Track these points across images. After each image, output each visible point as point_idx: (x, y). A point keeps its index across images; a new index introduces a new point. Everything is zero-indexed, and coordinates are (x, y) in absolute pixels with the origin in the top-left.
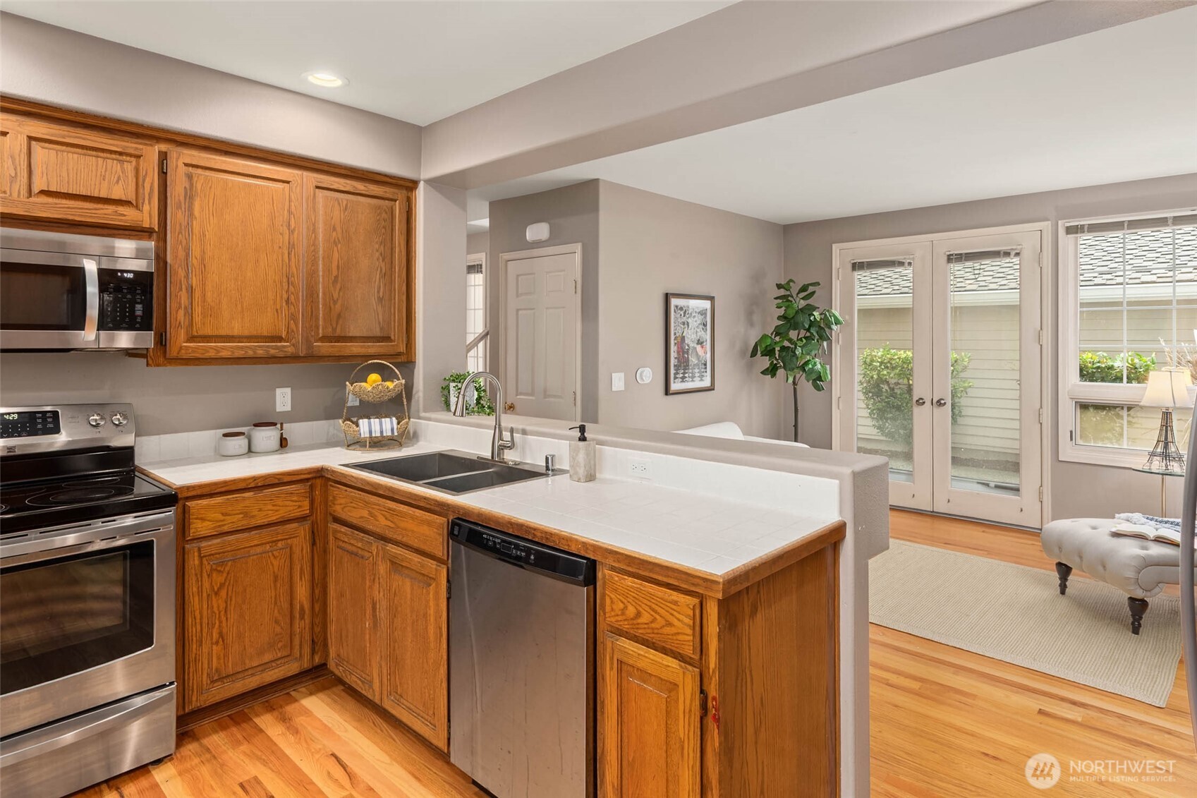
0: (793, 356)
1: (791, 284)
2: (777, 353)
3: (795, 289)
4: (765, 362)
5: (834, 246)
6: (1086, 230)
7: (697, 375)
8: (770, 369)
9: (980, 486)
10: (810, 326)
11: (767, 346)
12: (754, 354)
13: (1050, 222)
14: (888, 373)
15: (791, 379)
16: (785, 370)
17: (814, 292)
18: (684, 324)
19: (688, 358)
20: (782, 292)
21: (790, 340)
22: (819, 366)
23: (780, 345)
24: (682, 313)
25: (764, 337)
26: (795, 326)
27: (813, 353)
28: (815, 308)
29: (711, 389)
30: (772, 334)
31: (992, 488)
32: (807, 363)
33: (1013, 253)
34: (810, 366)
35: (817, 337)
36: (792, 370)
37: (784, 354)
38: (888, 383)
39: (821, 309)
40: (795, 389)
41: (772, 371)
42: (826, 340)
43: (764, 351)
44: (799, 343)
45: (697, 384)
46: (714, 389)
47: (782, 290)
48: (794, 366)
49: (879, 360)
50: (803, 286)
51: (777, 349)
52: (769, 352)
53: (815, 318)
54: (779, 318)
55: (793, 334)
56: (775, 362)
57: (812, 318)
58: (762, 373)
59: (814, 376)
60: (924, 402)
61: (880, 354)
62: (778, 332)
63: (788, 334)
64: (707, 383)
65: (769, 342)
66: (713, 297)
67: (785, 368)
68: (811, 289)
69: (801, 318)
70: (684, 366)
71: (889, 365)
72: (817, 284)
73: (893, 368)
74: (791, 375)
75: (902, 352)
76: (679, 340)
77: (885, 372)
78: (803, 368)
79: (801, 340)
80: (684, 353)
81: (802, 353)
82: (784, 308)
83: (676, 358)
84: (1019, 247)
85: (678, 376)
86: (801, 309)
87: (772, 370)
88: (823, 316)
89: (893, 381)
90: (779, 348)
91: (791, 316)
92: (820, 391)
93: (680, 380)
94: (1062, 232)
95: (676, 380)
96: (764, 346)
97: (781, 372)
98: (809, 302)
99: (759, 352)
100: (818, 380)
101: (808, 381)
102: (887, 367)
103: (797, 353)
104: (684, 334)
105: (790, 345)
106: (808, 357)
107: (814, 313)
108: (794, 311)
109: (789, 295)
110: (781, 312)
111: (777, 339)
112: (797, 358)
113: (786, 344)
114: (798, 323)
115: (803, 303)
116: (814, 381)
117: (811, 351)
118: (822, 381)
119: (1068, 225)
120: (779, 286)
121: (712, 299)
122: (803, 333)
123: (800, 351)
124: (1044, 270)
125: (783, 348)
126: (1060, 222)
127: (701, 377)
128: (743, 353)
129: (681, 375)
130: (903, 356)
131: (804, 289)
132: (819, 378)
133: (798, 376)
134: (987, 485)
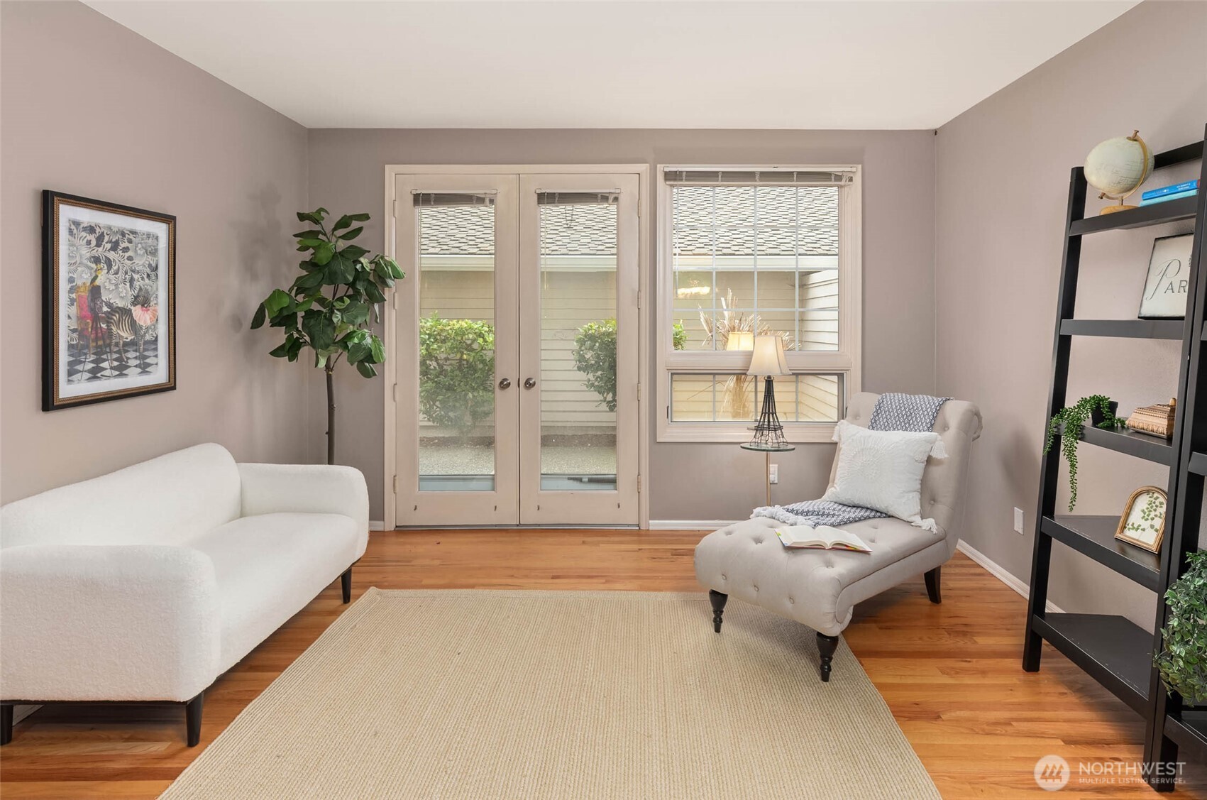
0: (329, 325)
1: (323, 214)
2: (300, 321)
3: (328, 223)
4: (280, 337)
5: (387, 167)
6: (684, 178)
7: (133, 362)
8: (287, 347)
9: (571, 481)
10: (355, 280)
11: (282, 309)
12: (257, 322)
13: (648, 165)
14: (439, 346)
15: (323, 363)
16: (314, 347)
17: (360, 230)
18: (97, 260)
19: (109, 330)
20: (307, 226)
21: (322, 301)
22: (369, 341)
23: (306, 307)
24: (92, 238)
25: (277, 294)
26: (332, 279)
27: (360, 320)
28: (363, 252)
29: (169, 387)
30: (291, 290)
31: (584, 482)
32: (350, 336)
33: (611, 198)
34: (356, 340)
35: (364, 296)
36: (326, 346)
37: (312, 322)
38: (437, 360)
39: (372, 256)
40: (329, 378)
41: (290, 350)
42: (378, 302)
43: (277, 317)
44: (338, 305)
45: (134, 380)
46: (174, 388)
47: (307, 222)
48: (328, 341)
49: (428, 332)
50: (343, 218)
51: (301, 314)
52: (284, 319)
53: (363, 266)
54: (303, 265)
55: (326, 291)
56: (296, 335)
57: (358, 267)
58: (274, 353)
59: (361, 356)
60: (509, 383)
61: (428, 324)
62: (300, 287)
63: (319, 291)
64: (159, 375)
65: (285, 302)
66: (174, 218)
67: (313, 344)
68: (355, 224)
69: (341, 266)
70: (97, 347)
71: (438, 337)
72: (365, 217)
73: (444, 341)
74: (323, 356)
75: (455, 322)
76: (85, 294)
77: (435, 346)
78: (344, 343)
79: (341, 299)
80: (96, 319)
81: (342, 321)
82: (311, 251)
83: (74, 331)
84: (618, 191)
85: (80, 367)
86: (340, 253)
87: (290, 347)
88: (373, 265)
89: (443, 356)
90: (303, 314)
91: (325, 263)
92: (369, 377)
93: (87, 375)
94: (660, 177)
95: (75, 377)
96: (276, 309)
97: (305, 351)
98: (353, 242)
99: (267, 320)
100: (367, 361)
101: (352, 365)
102: (436, 340)
103: (335, 320)
104: (97, 282)
105: (322, 309)
106: (351, 328)
107: (362, 259)
108: (331, 255)
109: (319, 232)
110: (307, 255)
111: (300, 298)
112: (334, 328)
113: (316, 306)
114: (335, 273)
115: (342, 245)
116: (361, 362)
117: (356, 317)
118: (374, 363)
119: (667, 170)
120: (302, 217)
121: (169, 219)
122: (342, 289)
123: (340, 317)
124: (643, 219)
125: (310, 314)
126: (658, 166)
127: (144, 368)
128: (236, 322)
129: (90, 366)
130: (457, 326)
131: (344, 222)
132: (370, 358)
133: (334, 356)
134: (580, 480)
